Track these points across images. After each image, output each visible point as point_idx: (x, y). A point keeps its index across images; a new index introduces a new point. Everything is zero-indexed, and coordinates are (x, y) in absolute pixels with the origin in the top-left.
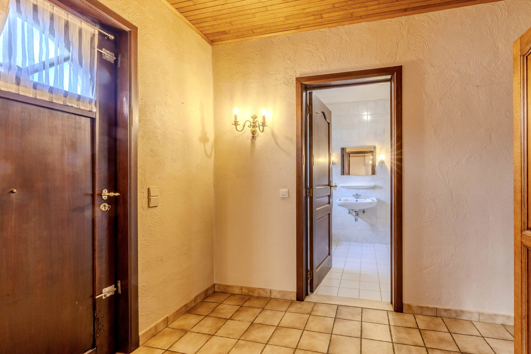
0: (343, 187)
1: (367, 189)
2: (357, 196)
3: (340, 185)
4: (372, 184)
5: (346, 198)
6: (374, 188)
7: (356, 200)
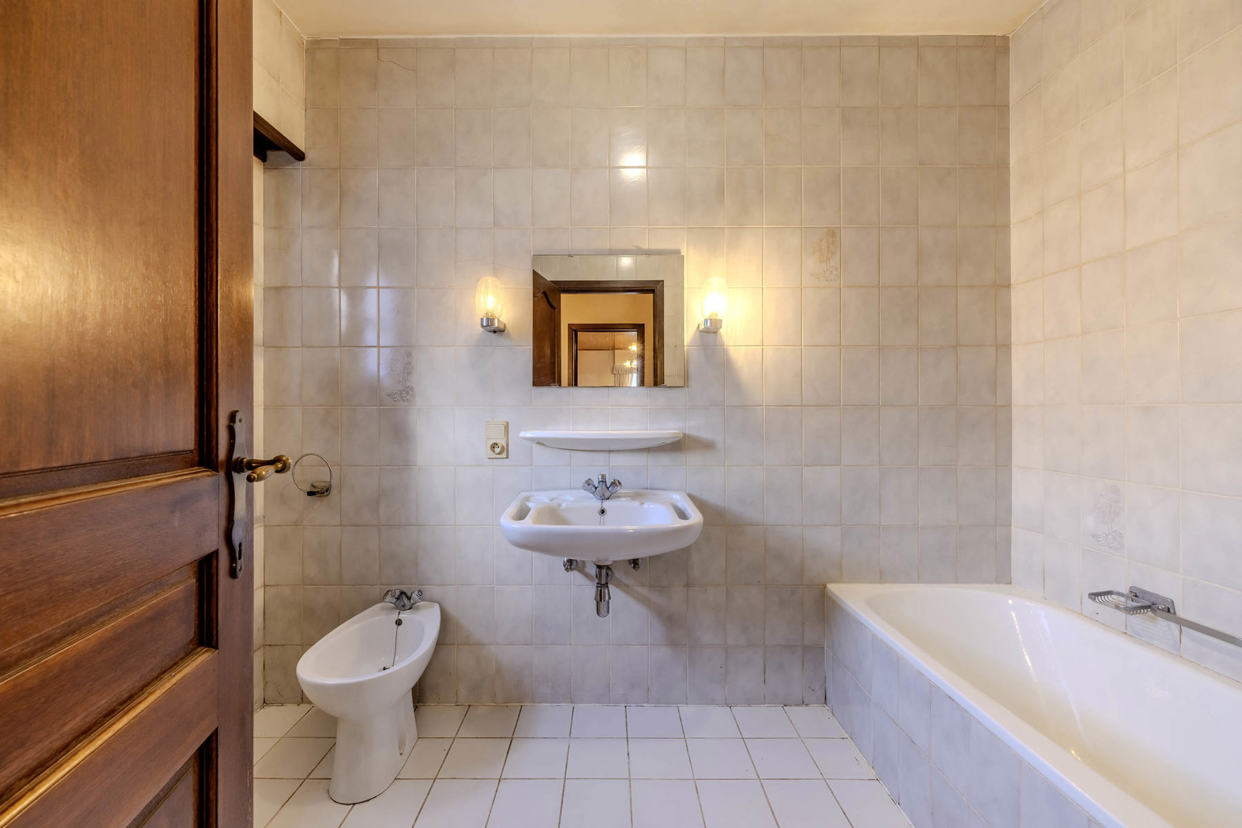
0: (540, 442)
1: (648, 450)
2: (606, 489)
3: (523, 434)
4: (668, 429)
5: (553, 494)
6: (677, 446)
7: (596, 504)
